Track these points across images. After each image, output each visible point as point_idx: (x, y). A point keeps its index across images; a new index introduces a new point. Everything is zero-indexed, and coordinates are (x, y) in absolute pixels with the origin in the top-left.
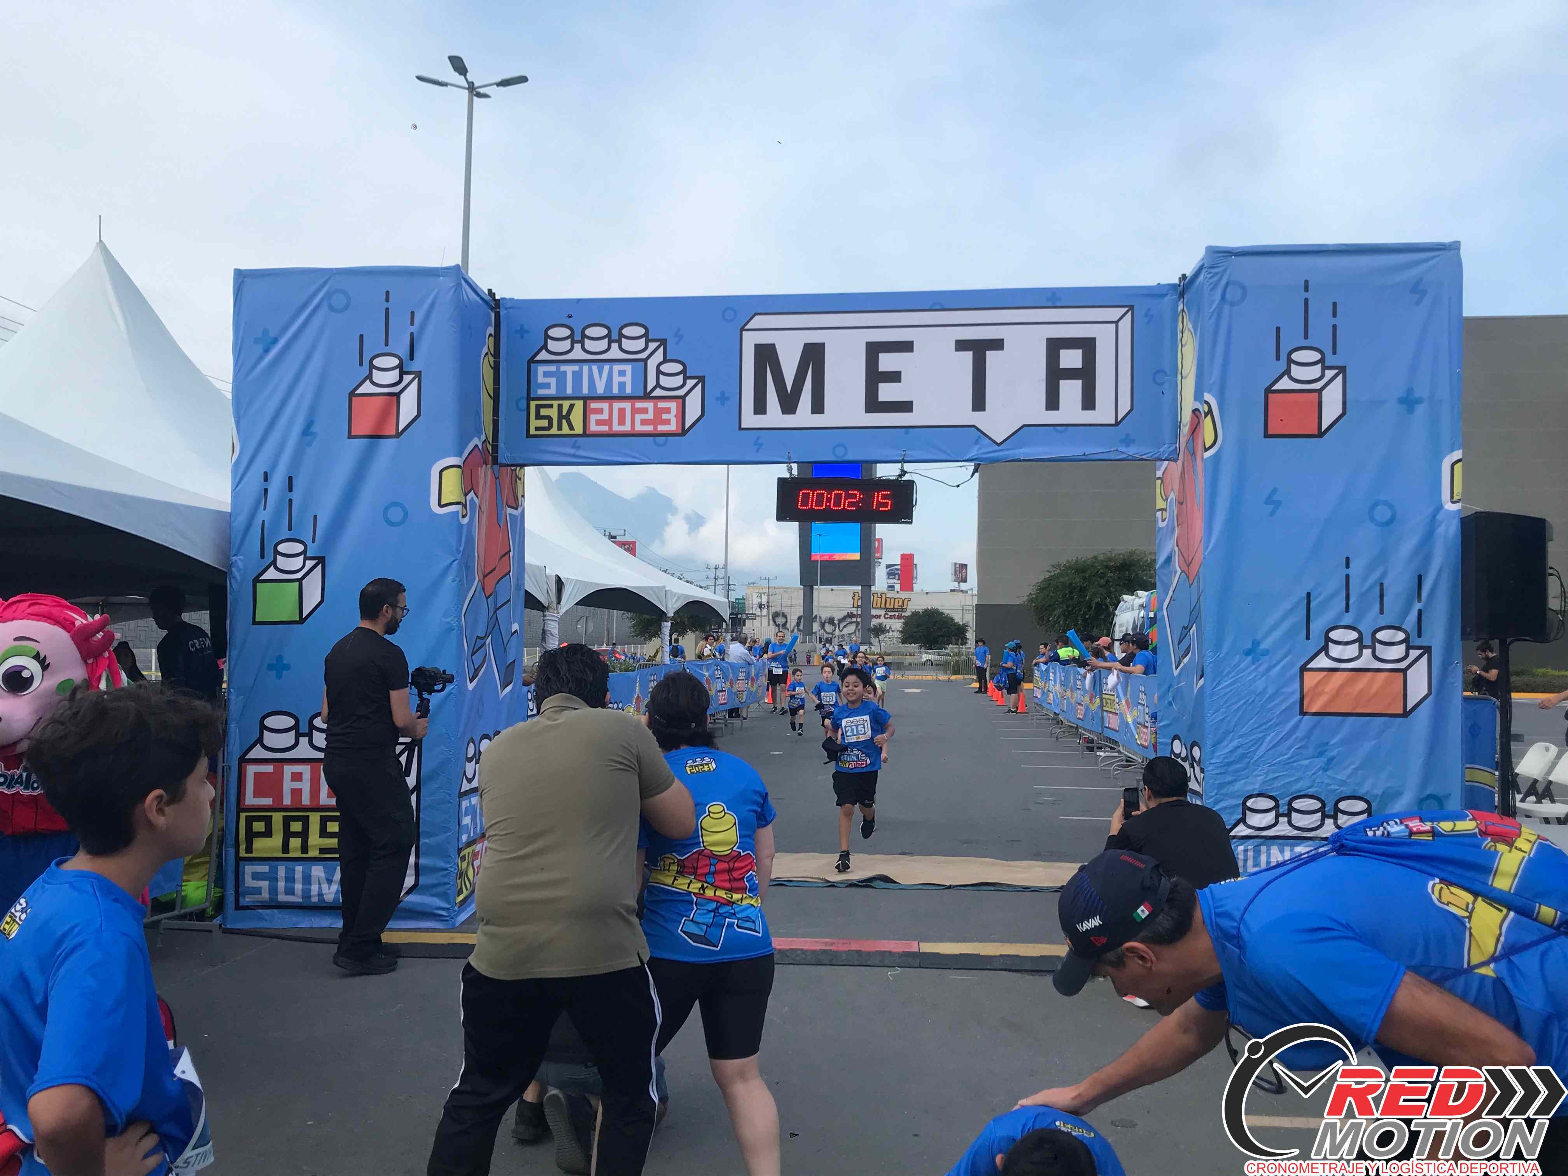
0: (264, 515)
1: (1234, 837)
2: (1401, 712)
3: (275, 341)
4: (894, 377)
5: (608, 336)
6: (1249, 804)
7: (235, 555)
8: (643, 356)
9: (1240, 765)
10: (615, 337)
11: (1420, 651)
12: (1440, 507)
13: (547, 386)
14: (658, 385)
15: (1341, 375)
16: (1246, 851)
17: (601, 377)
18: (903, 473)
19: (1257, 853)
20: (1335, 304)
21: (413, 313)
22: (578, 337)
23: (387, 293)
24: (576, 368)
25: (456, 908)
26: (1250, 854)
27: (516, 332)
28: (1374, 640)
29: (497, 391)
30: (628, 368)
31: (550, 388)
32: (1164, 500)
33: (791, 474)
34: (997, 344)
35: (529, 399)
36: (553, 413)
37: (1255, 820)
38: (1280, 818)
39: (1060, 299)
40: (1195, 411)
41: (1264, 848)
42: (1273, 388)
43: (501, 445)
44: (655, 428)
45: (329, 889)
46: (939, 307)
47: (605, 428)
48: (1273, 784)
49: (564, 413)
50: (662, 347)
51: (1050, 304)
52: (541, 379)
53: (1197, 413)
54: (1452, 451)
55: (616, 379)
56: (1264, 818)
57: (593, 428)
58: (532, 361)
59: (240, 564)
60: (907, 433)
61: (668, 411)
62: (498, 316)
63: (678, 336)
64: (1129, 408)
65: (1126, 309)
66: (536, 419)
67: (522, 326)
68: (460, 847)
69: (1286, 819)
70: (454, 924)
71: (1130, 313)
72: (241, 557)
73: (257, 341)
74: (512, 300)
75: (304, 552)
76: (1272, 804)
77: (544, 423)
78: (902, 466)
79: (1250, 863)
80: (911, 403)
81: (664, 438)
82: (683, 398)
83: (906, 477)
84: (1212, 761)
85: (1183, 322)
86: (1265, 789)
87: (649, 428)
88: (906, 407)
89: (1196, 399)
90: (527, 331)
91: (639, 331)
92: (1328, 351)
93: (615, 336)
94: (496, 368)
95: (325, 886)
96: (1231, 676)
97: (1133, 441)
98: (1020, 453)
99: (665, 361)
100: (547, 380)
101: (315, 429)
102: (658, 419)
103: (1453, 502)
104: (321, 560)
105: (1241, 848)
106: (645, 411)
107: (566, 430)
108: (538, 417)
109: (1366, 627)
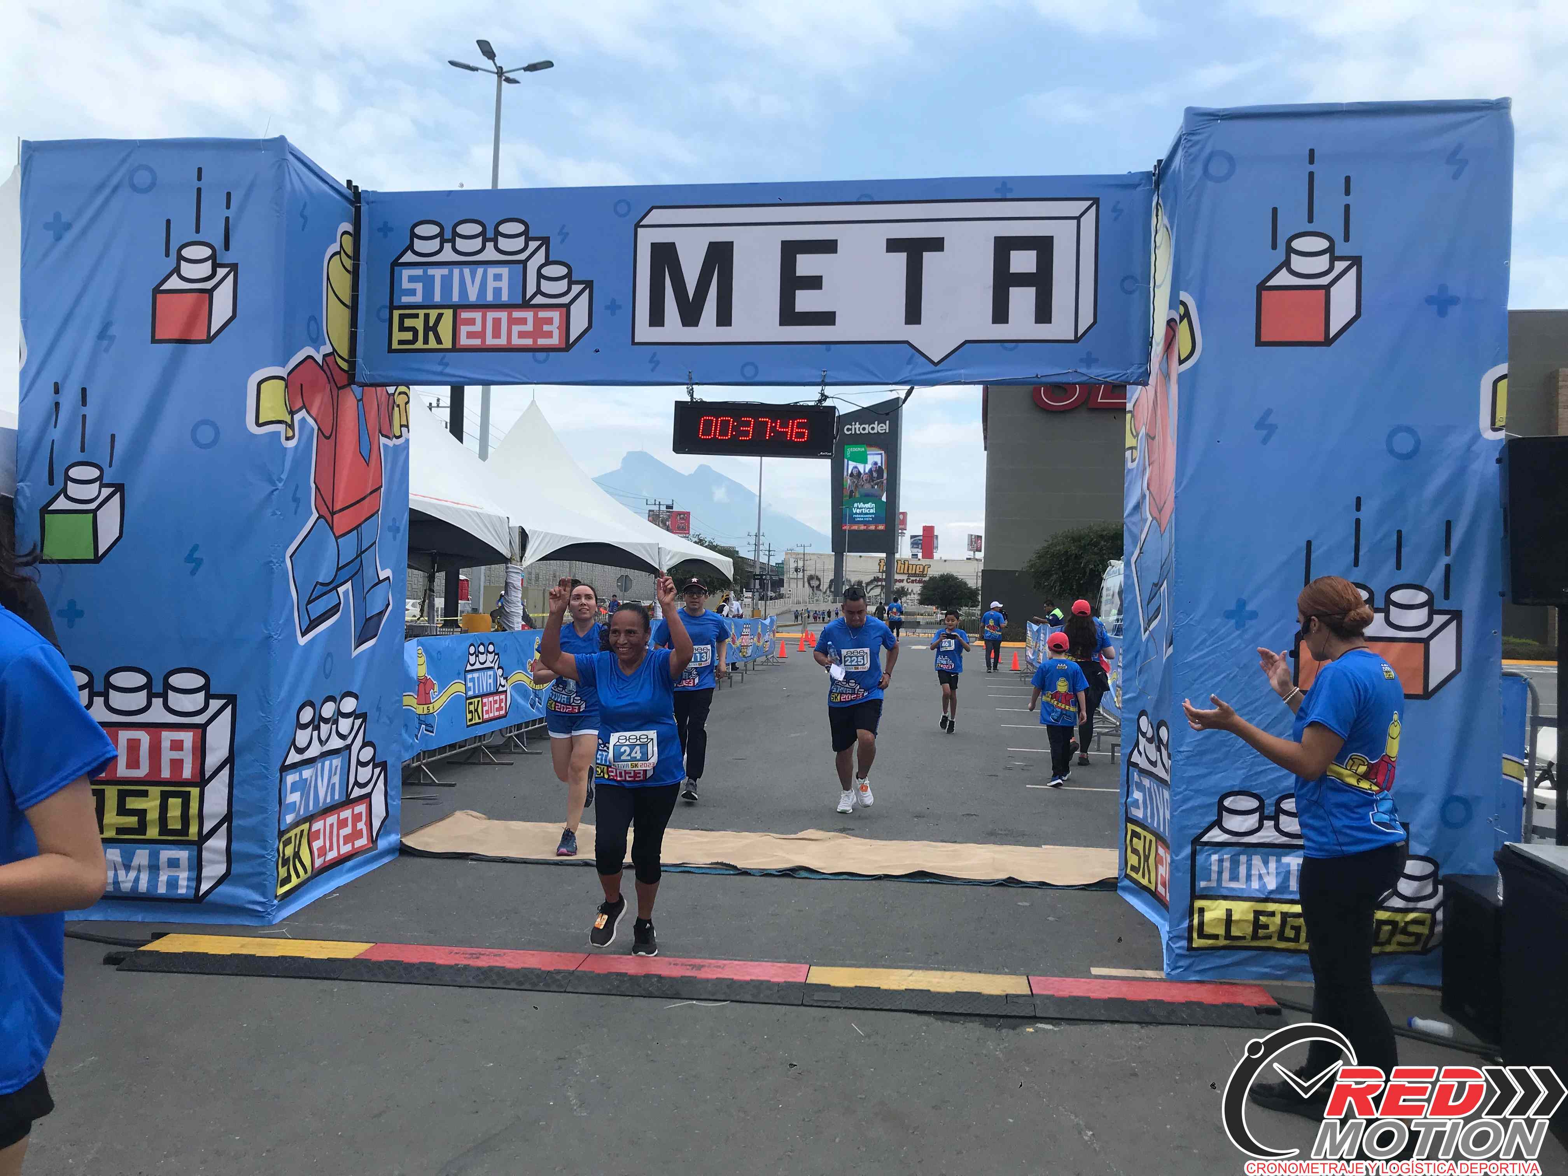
0: (56, 434)
1: (1206, 844)
2: (1419, 691)
3: (68, 226)
4: (815, 283)
5: (483, 234)
6: (1227, 803)
7: (21, 481)
8: (522, 257)
9: (1215, 756)
10: (491, 236)
11: (1447, 617)
12: (1478, 435)
13: (413, 292)
14: (539, 291)
15: (1355, 268)
16: (1221, 861)
17: (473, 282)
18: (824, 397)
19: (1235, 863)
20: (1348, 179)
21: (229, 195)
22: (448, 235)
23: (200, 170)
24: (445, 271)
25: (276, 902)
26: (1227, 865)
27: (380, 230)
28: (1389, 602)
29: (355, 298)
30: (504, 271)
31: (415, 294)
32: (1134, 437)
33: (692, 396)
34: (937, 244)
35: (392, 308)
36: (419, 324)
37: (1234, 823)
38: (1265, 822)
39: (1011, 190)
40: (1171, 324)
41: (1243, 858)
42: (1268, 284)
43: (359, 360)
44: (535, 342)
45: (127, 876)
46: (870, 200)
47: (477, 342)
48: (1256, 780)
49: (431, 324)
50: (544, 248)
51: (1000, 197)
52: (406, 285)
53: (1172, 324)
54: (1495, 364)
55: (491, 284)
56: (1245, 821)
57: (464, 341)
58: (396, 264)
59: (28, 492)
60: (828, 350)
61: (549, 321)
62: (358, 210)
63: (564, 235)
64: (1092, 321)
65: (1090, 202)
66: (400, 330)
67: (386, 223)
68: (282, 829)
69: (1272, 823)
70: (270, 921)
71: (1095, 206)
72: (28, 484)
73: (47, 226)
74: (374, 192)
75: (100, 478)
76: (1254, 804)
77: (409, 336)
78: (822, 390)
79: (1226, 875)
80: (833, 314)
81: (544, 354)
82: (568, 306)
83: (828, 403)
84: (1182, 749)
85: (1157, 216)
86: (1246, 786)
87: (528, 342)
88: (827, 318)
89: (1171, 307)
90: (391, 229)
91: (520, 228)
92: (1338, 237)
93: (490, 234)
94: (355, 273)
95: (122, 873)
96: (1208, 643)
97: (1096, 361)
98: (960, 375)
99: (548, 262)
100: (412, 286)
101: (113, 331)
102: (538, 332)
103: (1495, 430)
104: (119, 488)
105: (1215, 857)
106: (523, 321)
107: (433, 344)
108: (402, 328)
109: (1378, 585)
